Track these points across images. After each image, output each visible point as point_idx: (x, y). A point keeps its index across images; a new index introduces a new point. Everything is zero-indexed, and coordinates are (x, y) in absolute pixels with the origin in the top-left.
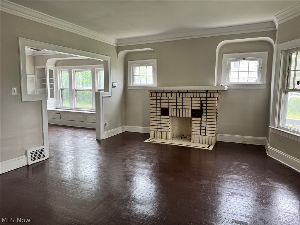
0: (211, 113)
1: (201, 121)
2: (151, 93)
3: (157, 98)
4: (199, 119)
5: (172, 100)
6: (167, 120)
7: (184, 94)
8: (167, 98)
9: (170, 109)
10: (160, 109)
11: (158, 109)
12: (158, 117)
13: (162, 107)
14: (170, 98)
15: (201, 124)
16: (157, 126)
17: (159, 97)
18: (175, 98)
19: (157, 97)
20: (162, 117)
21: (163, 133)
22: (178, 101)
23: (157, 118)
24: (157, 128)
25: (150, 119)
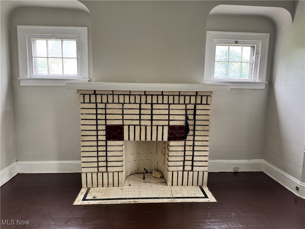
0: (201, 130)
1: (185, 146)
2: (84, 95)
3: (98, 105)
4: (182, 143)
5: (132, 110)
6: (120, 148)
7: (155, 98)
8: (120, 106)
9: (126, 128)
10: (104, 128)
11: (100, 128)
12: (100, 143)
13: (109, 123)
14: (125, 106)
15: (185, 151)
16: (98, 162)
17: (102, 103)
18: (138, 106)
19: (96, 103)
20: (109, 143)
21: (111, 175)
22: (143, 112)
23: (98, 146)
24: (98, 167)
25: (82, 150)
